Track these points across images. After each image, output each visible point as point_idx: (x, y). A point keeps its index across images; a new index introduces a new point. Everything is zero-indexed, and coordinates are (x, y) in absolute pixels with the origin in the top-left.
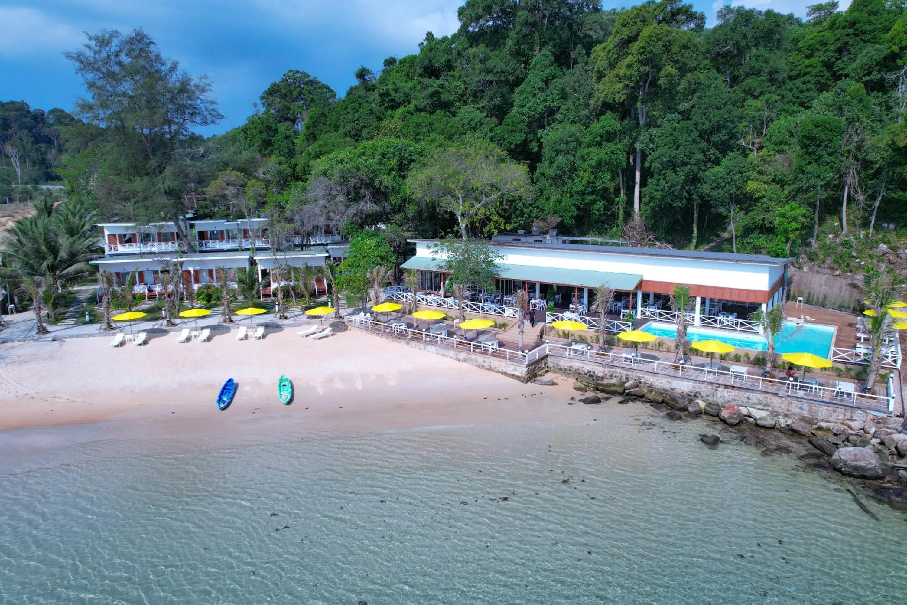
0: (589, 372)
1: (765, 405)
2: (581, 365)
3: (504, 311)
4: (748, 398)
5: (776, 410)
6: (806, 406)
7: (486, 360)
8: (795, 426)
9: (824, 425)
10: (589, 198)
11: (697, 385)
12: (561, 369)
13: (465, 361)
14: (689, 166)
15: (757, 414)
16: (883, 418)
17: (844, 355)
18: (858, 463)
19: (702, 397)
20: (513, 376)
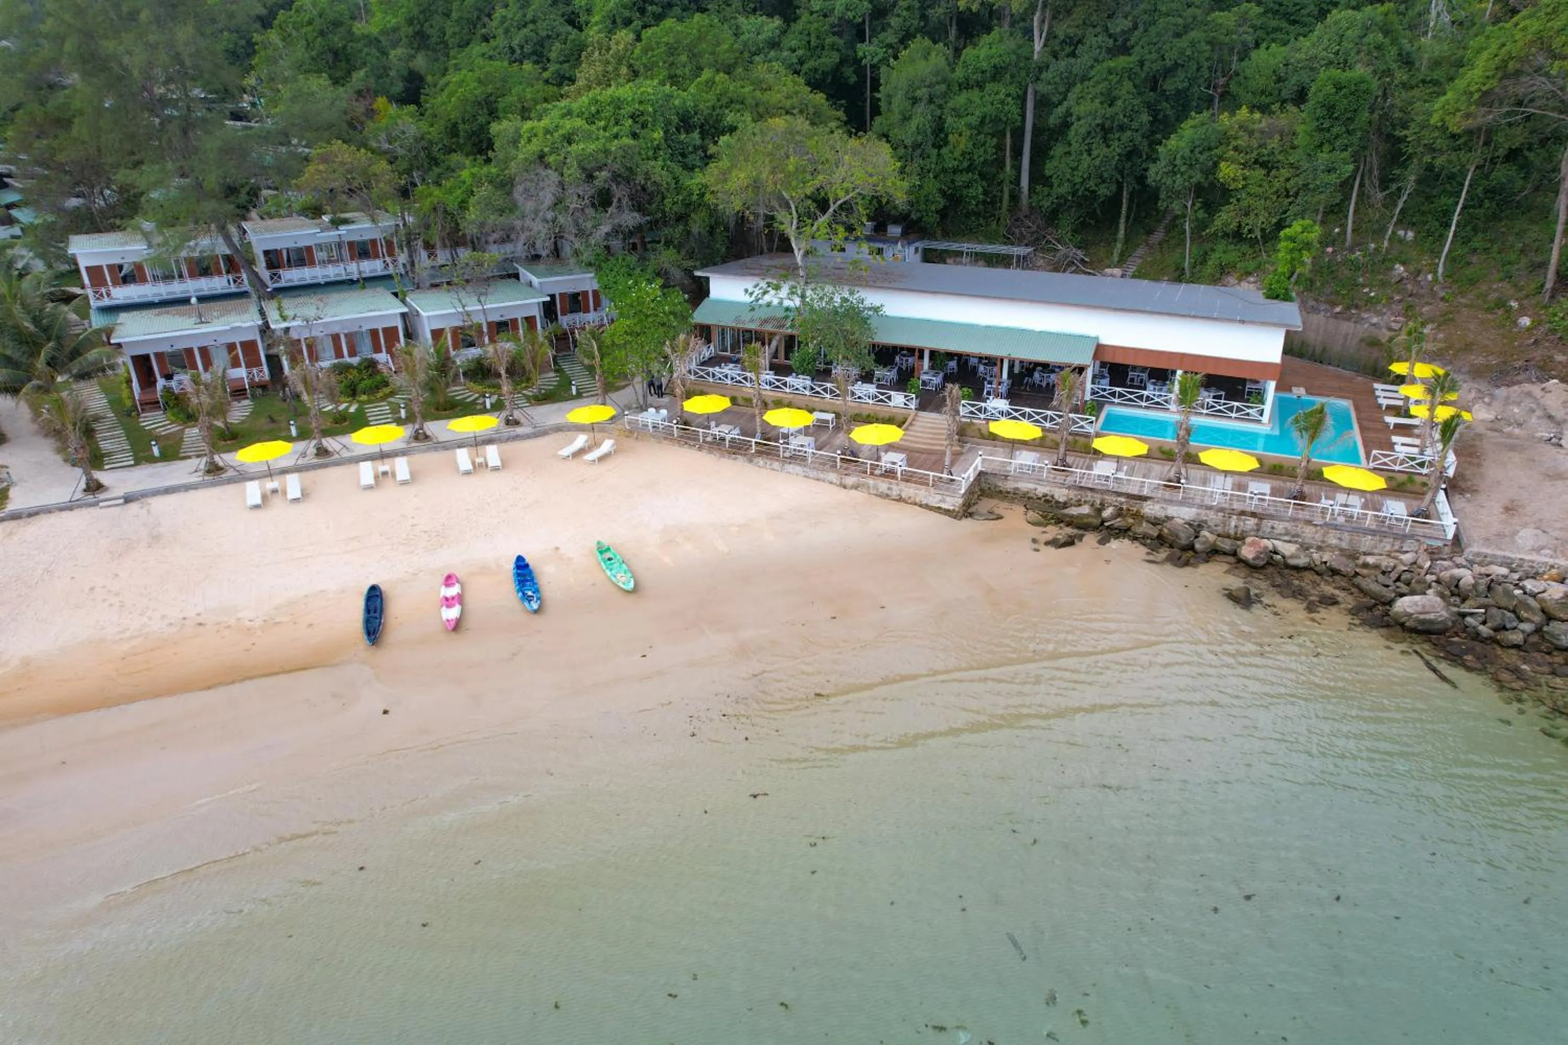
0: (1045, 495)
1: (1293, 536)
2: (1031, 486)
3: (889, 398)
4: (1273, 528)
5: (1307, 541)
6: (1346, 536)
7: (894, 487)
8: (1335, 565)
9: (1370, 560)
10: (961, 179)
11: (1203, 512)
12: (1001, 492)
13: (856, 487)
14: (1129, 133)
15: (1288, 549)
16: (1439, 548)
17: (1386, 460)
18: (1427, 617)
19: (1209, 527)
20: (938, 510)
